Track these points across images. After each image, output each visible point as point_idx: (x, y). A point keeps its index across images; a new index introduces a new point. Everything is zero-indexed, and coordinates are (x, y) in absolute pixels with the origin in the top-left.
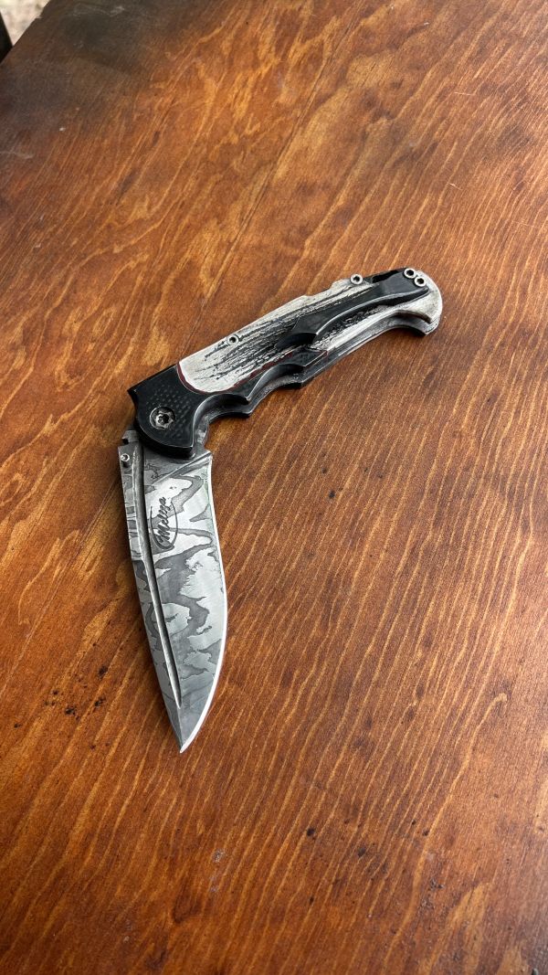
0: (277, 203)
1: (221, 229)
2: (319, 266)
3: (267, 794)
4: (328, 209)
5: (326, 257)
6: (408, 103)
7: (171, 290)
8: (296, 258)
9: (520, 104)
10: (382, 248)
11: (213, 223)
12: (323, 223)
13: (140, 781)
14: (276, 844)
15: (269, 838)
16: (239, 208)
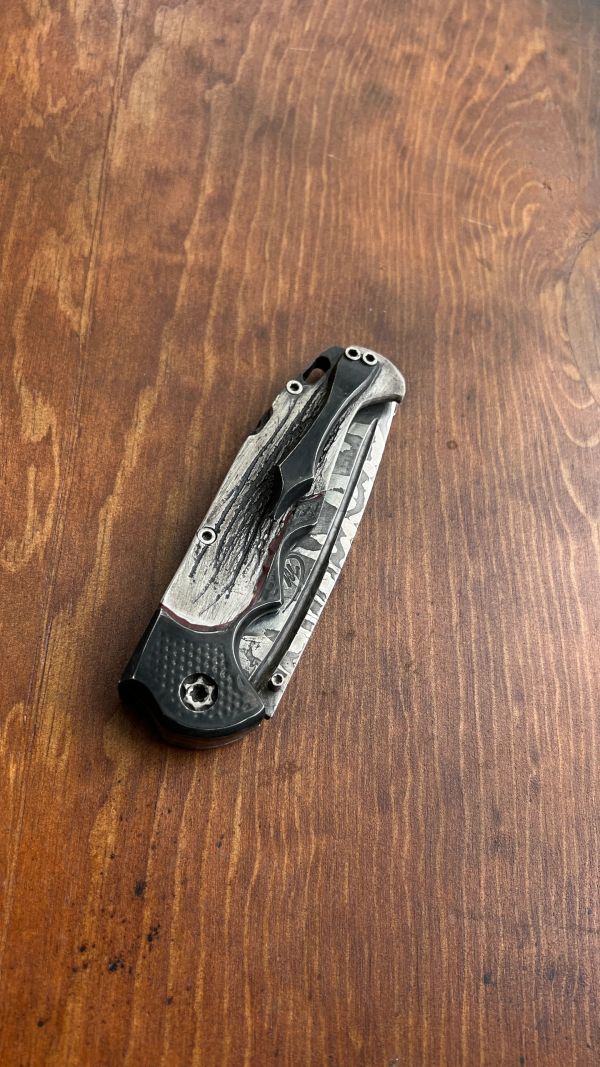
0: (127, 199)
1: (66, 241)
2: (213, 271)
3: (419, 957)
4: (196, 200)
5: (219, 260)
6: (242, 63)
7: (26, 332)
8: (181, 267)
9: (367, 58)
10: (281, 240)
11: (52, 235)
12: (197, 217)
13: (253, 1016)
14: (454, 1013)
15: (443, 1010)
16: (80, 211)
